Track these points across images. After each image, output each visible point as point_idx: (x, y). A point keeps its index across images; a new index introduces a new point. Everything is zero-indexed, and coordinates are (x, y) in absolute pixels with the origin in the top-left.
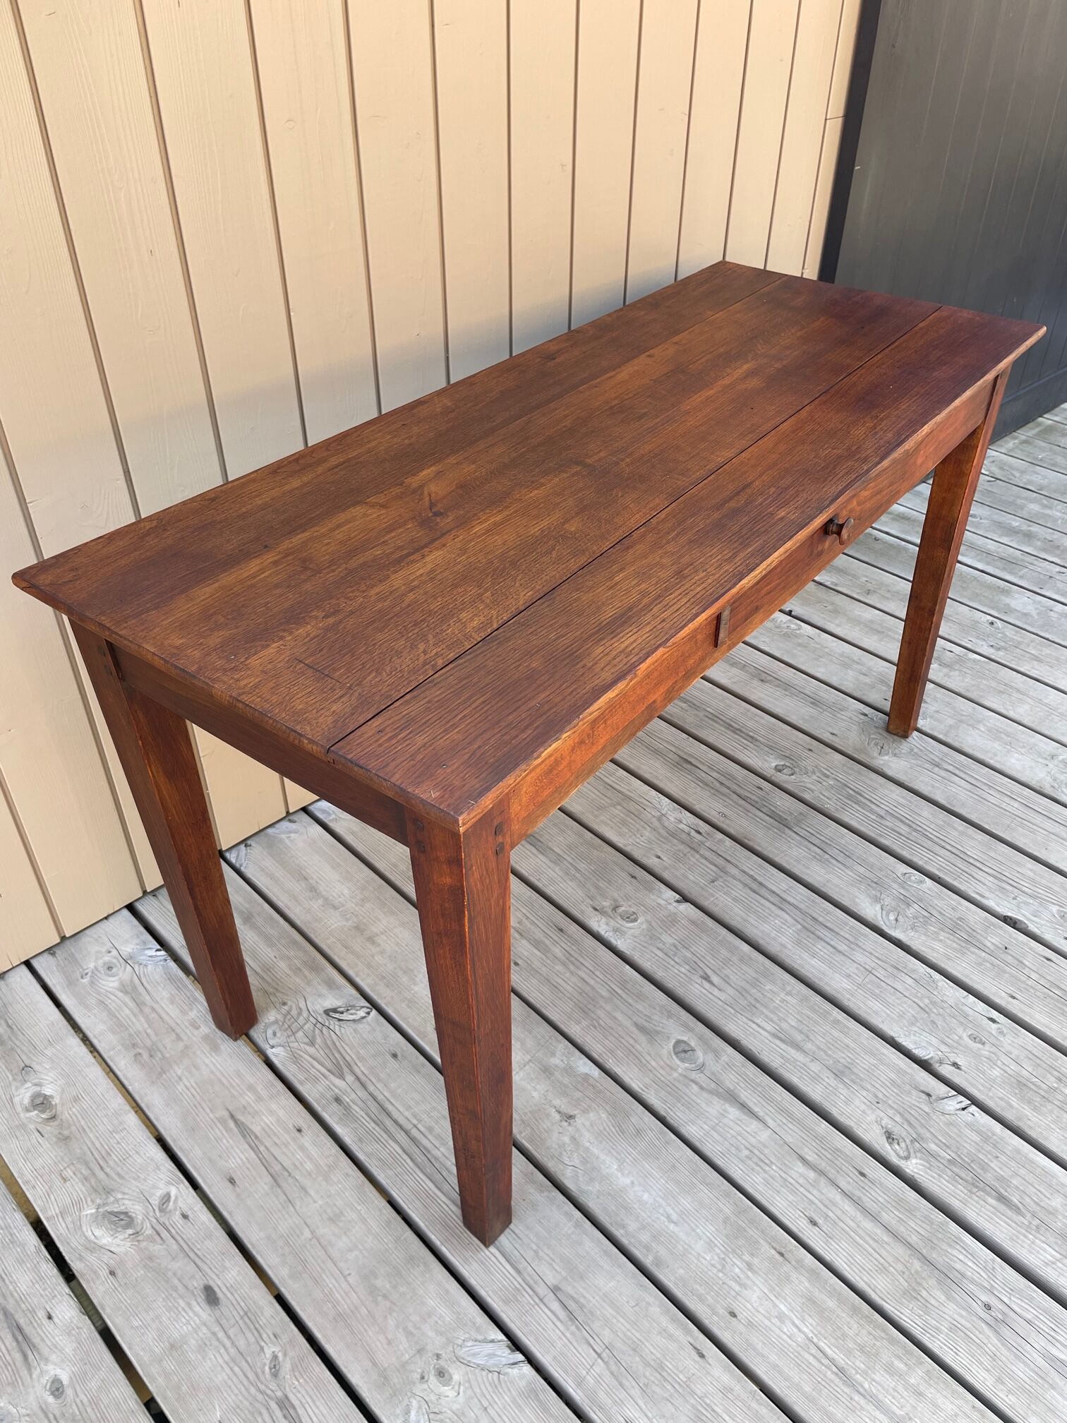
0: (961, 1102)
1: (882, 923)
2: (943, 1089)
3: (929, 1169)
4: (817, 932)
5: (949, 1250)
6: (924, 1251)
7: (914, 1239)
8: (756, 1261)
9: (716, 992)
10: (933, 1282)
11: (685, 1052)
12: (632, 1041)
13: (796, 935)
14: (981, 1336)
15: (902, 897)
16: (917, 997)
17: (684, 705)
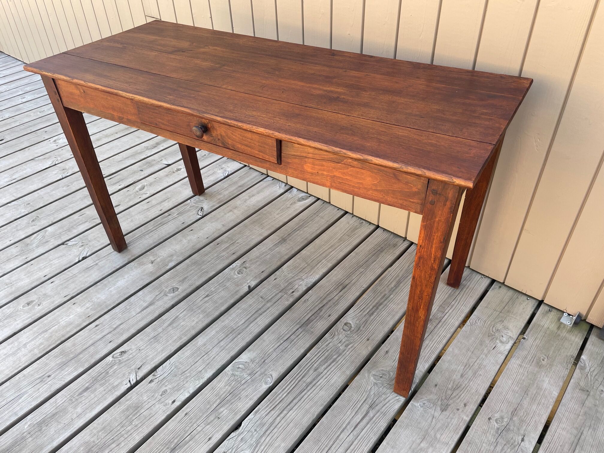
2: (141, 375)
3: (106, 364)
5: (73, 367)
6: (75, 359)
7: (81, 356)
8: (89, 310)
9: (201, 299)
10: (64, 360)
11: (173, 291)
14: (40, 372)
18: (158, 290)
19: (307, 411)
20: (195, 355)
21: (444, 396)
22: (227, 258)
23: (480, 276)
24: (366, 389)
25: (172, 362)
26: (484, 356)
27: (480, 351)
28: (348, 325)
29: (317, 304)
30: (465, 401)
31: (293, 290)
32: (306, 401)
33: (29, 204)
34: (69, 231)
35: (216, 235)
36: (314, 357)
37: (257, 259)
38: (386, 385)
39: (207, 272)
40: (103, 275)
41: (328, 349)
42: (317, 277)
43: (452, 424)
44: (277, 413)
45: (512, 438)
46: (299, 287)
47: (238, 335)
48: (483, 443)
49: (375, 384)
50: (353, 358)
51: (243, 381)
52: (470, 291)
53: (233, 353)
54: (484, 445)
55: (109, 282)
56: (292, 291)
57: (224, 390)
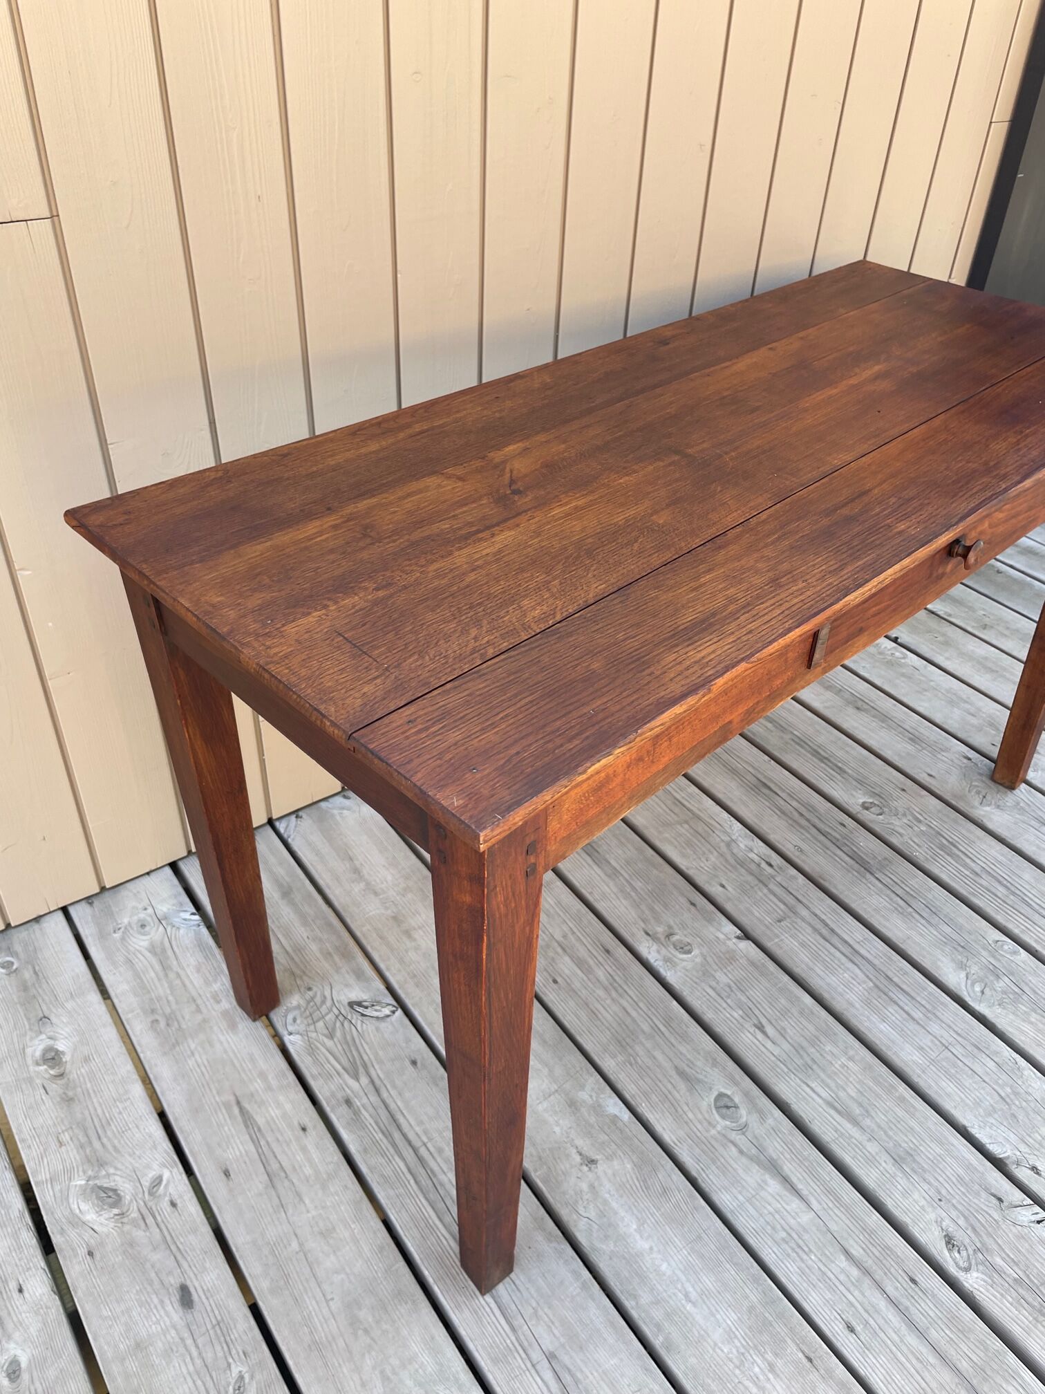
0: (1037, 1213)
1: (965, 993)
2: (1018, 1196)
3: (992, 1287)
4: (890, 994)
5: (1004, 1386)
6: (975, 1382)
7: (964, 1365)
8: (779, 1363)
9: (769, 1044)
11: (728, 1107)
12: (670, 1086)
13: (866, 993)
15: (991, 967)
16: (997, 1083)
17: (769, 725)
31: (764, 863)
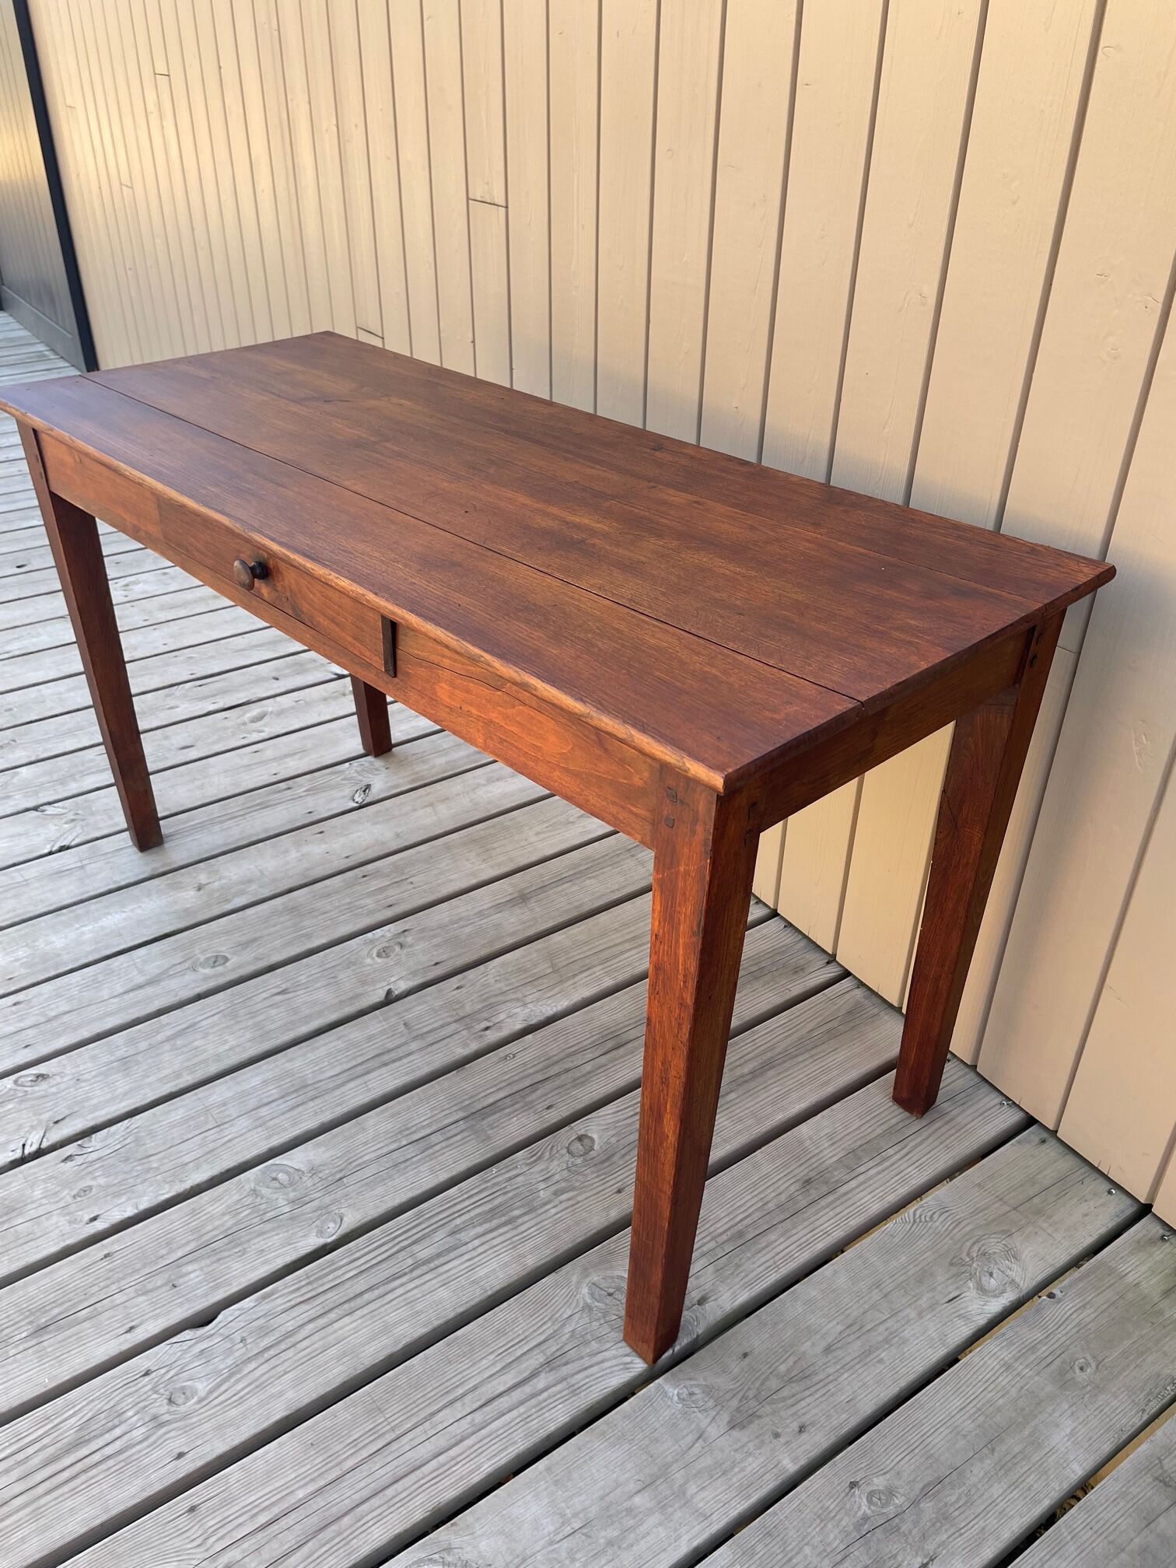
15: (307, 1199)
18: (182, 954)
19: (386, 1329)
20: (191, 1123)
21: (754, 1390)
22: (370, 913)
23: (1000, 1099)
24: (558, 1315)
25: (133, 1127)
26: (913, 1315)
27: (909, 1297)
28: (586, 1141)
29: (531, 1071)
30: (805, 1419)
31: (490, 1024)
32: (394, 1302)
33: (10, 710)
34: (61, 784)
35: (371, 855)
36: (464, 1200)
37: (439, 931)
38: (615, 1317)
39: (309, 936)
40: (81, 894)
41: (509, 1188)
42: (564, 1004)
43: (743, 1470)
44: (313, 1313)
45: (895, 1556)
46: (508, 1020)
47: (312, 1100)
48: (806, 1544)
49: (587, 1308)
50: (560, 1227)
51: (268, 1214)
52: (953, 1131)
53: (276, 1141)
54: (807, 1550)
55: (88, 912)
56: (485, 1024)
57: (217, 1223)
